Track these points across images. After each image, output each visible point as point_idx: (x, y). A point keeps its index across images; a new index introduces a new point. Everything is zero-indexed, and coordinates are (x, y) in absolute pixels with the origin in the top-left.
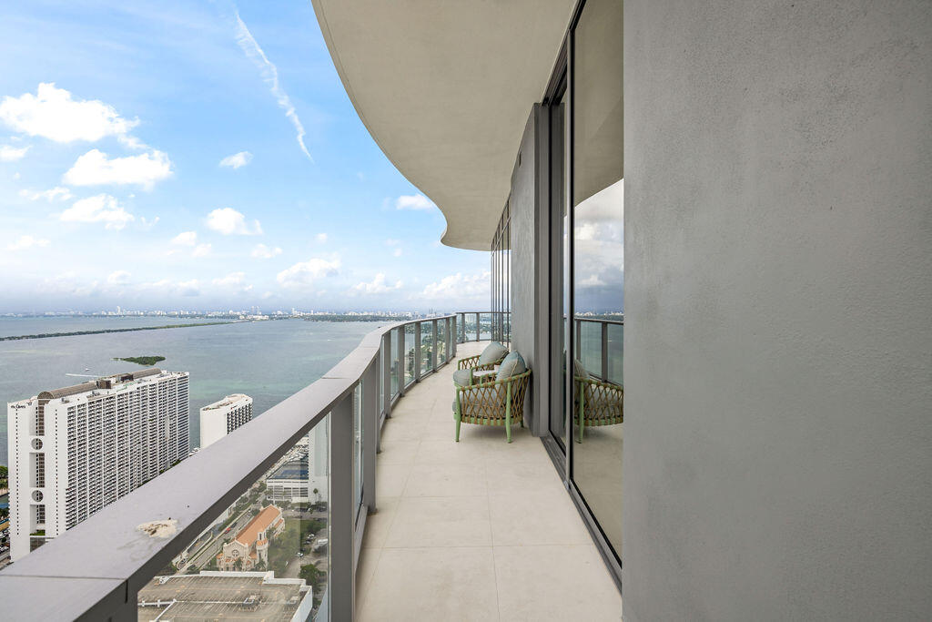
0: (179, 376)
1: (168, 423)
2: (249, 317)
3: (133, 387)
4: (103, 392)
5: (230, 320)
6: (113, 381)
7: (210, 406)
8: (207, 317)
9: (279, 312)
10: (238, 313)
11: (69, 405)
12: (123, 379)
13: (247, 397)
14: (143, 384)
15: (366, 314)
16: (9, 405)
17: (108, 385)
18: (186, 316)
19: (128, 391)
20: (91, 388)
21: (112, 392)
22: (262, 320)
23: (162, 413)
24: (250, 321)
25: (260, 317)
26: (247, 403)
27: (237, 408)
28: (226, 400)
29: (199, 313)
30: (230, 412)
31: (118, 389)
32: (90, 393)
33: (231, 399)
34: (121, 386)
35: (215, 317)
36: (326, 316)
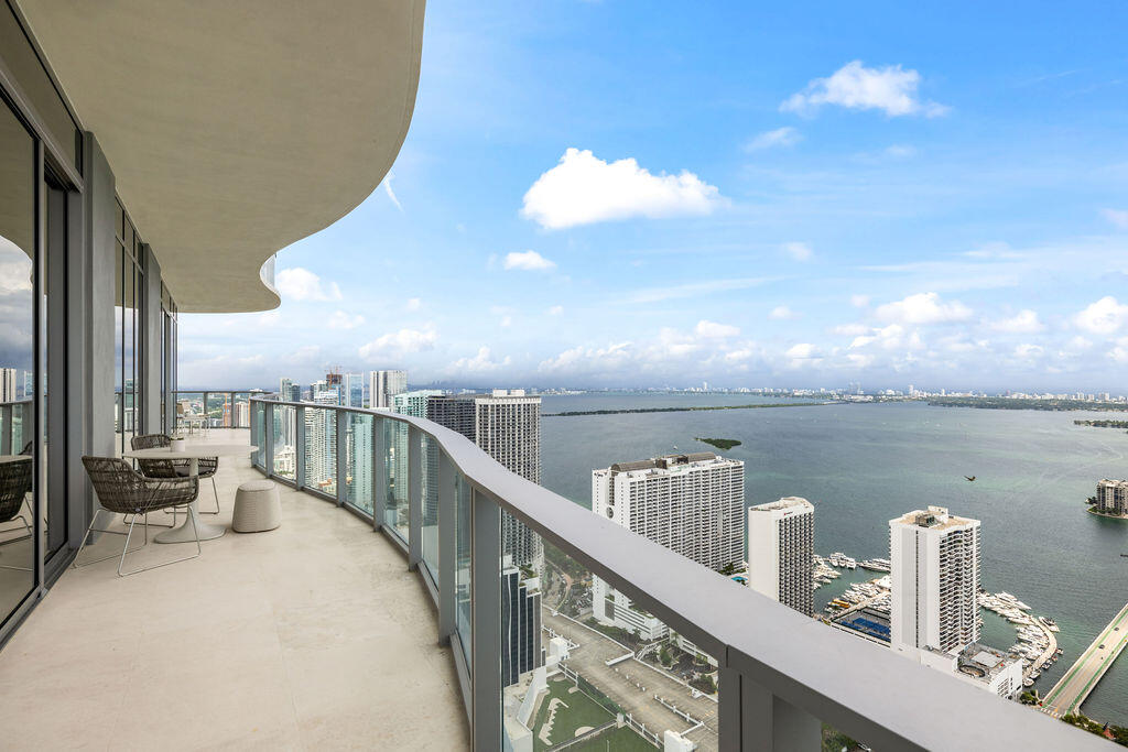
0: (732, 465)
1: (721, 517)
2: (846, 397)
3: (686, 470)
4: (660, 471)
5: (820, 401)
6: (669, 461)
7: (759, 507)
8: (793, 396)
9: (890, 392)
10: (832, 392)
11: (632, 480)
12: (679, 460)
13: (807, 503)
14: (696, 469)
15: (1049, 396)
16: (594, 472)
17: (664, 465)
18: (769, 395)
19: (681, 474)
20: (652, 466)
21: (667, 472)
22: (862, 402)
23: (715, 505)
24: (847, 402)
25: (861, 398)
26: (807, 512)
27: (792, 515)
28: (782, 502)
29: (786, 391)
30: (783, 518)
31: (674, 470)
32: (649, 471)
33: (787, 502)
34: (676, 467)
35: (803, 396)
36: (968, 399)
